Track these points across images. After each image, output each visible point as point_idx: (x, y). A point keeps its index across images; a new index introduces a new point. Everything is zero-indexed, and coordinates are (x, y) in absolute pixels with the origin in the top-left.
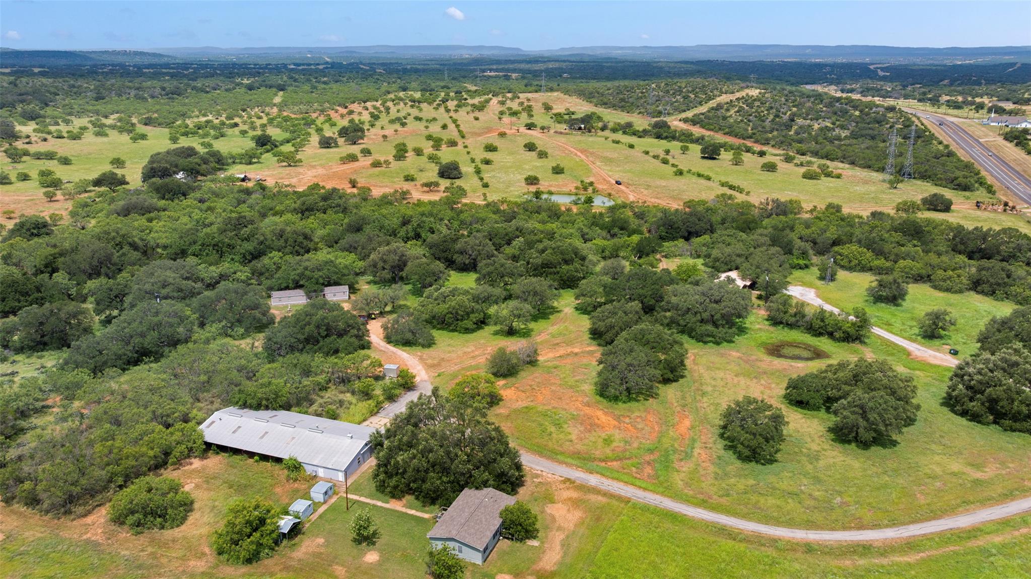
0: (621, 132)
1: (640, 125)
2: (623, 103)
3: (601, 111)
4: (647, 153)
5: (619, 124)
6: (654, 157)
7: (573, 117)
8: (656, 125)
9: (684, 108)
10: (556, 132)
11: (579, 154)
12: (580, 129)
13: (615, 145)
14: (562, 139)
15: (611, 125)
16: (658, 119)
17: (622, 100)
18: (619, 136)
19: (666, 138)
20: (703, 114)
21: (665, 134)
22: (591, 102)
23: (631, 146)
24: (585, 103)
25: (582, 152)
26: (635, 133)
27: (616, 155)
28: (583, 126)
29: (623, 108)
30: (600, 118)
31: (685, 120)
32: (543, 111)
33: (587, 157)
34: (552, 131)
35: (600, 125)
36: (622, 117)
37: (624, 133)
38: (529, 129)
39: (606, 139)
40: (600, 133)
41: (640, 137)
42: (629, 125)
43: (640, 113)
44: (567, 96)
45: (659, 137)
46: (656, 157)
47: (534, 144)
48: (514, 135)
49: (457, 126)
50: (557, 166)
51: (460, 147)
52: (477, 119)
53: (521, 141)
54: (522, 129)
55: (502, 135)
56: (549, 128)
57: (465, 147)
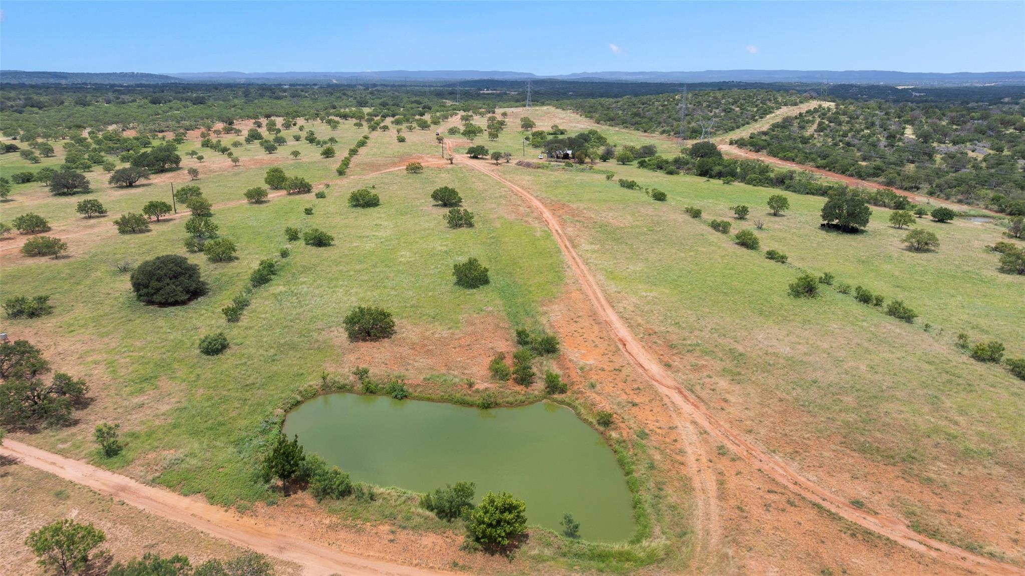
0: (635, 163)
1: (666, 151)
2: (637, 119)
3: (603, 129)
4: (696, 214)
5: (632, 149)
6: (716, 226)
7: (561, 137)
8: (697, 151)
9: (730, 124)
10: (520, 164)
11: (547, 214)
12: (566, 156)
13: (625, 190)
14: (526, 177)
15: (619, 151)
16: (695, 142)
17: (636, 115)
18: (632, 172)
19: (719, 175)
20: (765, 133)
21: (717, 169)
22: (591, 117)
23: (660, 197)
24: (583, 118)
25: (553, 211)
26: (660, 166)
27: (627, 220)
28: (570, 152)
29: (637, 125)
30: (601, 140)
31: (740, 143)
32: (520, 129)
33: (563, 223)
34: (514, 162)
35: (601, 150)
36: (637, 139)
37: (642, 165)
38: (475, 157)
39: (608, 178)
40: (600, 165)
41: (671, 173)
42: (649, 151)
43: (663, 132)
44: (559, 110)
45: (704, 172)
46: (721, 227)
47: (453, 192)
48: (440, 169)
49: (353, 152)
50: (472, 264)
51: (311, 197)
52: (402, 140)
53: (443, 181)
54: (462, 159)
55: (415, 169)
56: (508, 156)
57: (321, 196)
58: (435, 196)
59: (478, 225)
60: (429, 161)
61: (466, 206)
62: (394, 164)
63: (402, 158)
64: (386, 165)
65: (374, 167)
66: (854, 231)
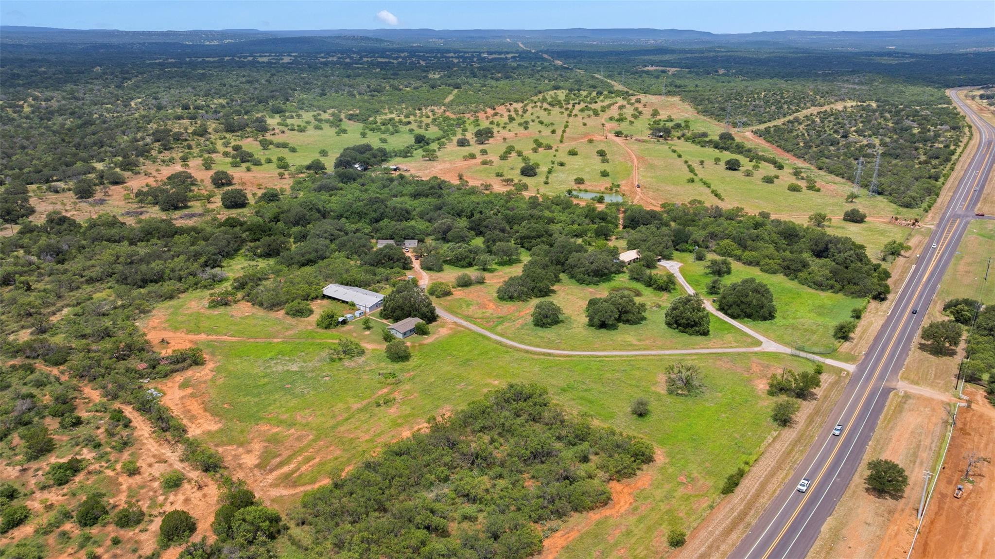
0: (690, 141)
1: (712, 135)
4: (686, 162)
5: (697, 134)
8: (724, 136)
9: (767, 120)
10: (636, 140)
11: (635, 160)
12: (661, 136)
14: (635, 146)
15: (691, 134)
18: (684, 145)
20: (777, 126)
24: (691, 109)
25: (639, 159)
28: (662, 134)
31: (756, 132)
32: (650, 116)
33: (639, 163)
34: (634, 139)
37: (693, 142)
38: (617, 136)
39: (669, 148)
40: (675, 141)
41: (702, 146)
42: (704, 135)
44: (681, 102)
45: (716, 147)
47: (604, 151)
48: (601, 141)
49: (564, 131)
50: (605, 171)
51: (553, 150)
52: (585, 125)
53: (602, 147)
54: (611, 136)
55: (591, 141)
56: (631, 136)
57: (557, 151)
58: (598, 152)
59: (611, 163)
60: (597, 137)
61: (608, 157)
62: (582, 138)
63: (585, 135)
64: (579, 139)
65: (574, 139)
66: (735, 170)
